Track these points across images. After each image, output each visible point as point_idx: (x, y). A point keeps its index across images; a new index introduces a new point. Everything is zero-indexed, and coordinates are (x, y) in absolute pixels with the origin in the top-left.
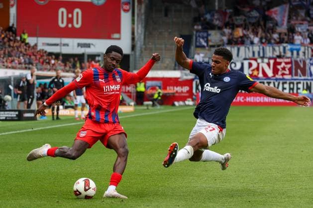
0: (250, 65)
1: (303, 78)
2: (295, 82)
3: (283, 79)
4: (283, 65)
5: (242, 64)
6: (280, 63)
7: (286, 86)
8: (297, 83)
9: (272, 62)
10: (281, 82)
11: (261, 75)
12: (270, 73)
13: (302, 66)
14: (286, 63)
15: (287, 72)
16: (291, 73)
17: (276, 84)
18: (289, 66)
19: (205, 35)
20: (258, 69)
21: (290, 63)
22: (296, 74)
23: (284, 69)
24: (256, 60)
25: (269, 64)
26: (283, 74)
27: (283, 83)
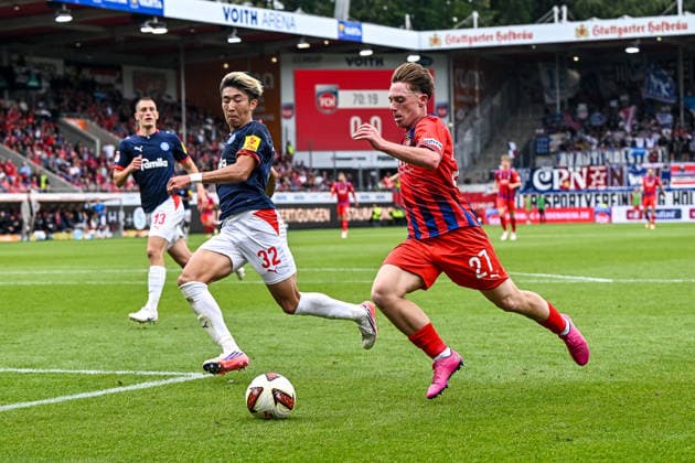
0: (561, 175)
1: (619, 188)
2: (609, 194)
3: (597, 190)
4: (597, 174)
5: (552, 175)
6: (593, 172)
7: (600, 198)
8: (613, 195)
9: (585, 171)
10: (594, 194)
11: (572, 187)
12: (582, 184)
13: (618, 173)
14: (601, 171)
15: (602, 182)
16: (606, 184)
17: (588, 196)
18: (604, 175)
19: (546, 140)
20: (569, 179)
21: (606, 171)
22: (612, 184)
23: (598, 178)
24: (567, 168)
25: (581, 173)
26: (597, 185)
27: (596, 196)
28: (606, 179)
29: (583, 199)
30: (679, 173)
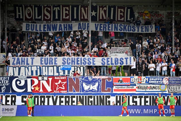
1: (76, 93)
2: (70, 96)
3: (60, 94)
5: (26, 81)
7: (63, 99)
8: (72, 97)
9: (50, 79)
10: (58, 96)
11: (41, 91)
12: (49, 89)
13: (75, 82)
16: (66, 89)
20: (39, 85)
22: (71, 90)
23: (60, 85)
24: (37, 78)
25: (48, 81)
27: (60, 97)
28: (66, 86)
29: (51, 99)
30: (119, 83)
